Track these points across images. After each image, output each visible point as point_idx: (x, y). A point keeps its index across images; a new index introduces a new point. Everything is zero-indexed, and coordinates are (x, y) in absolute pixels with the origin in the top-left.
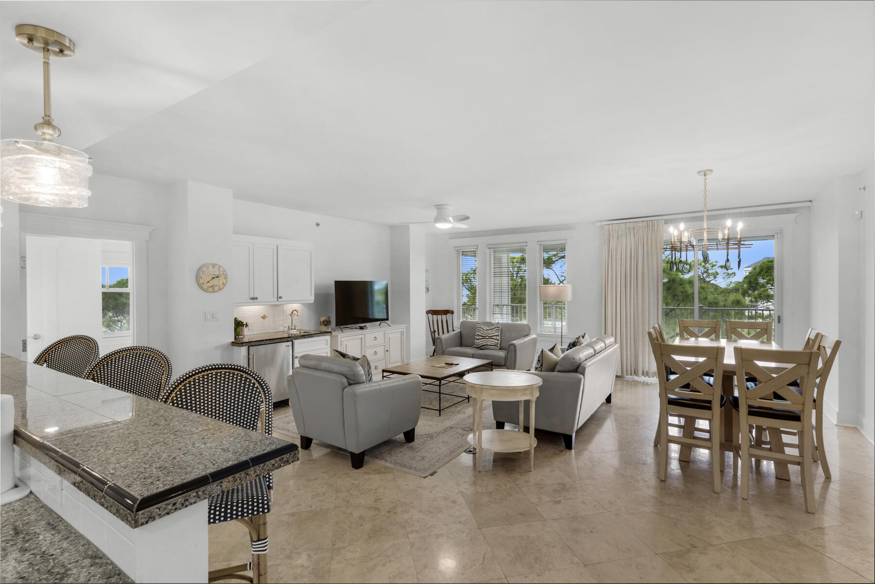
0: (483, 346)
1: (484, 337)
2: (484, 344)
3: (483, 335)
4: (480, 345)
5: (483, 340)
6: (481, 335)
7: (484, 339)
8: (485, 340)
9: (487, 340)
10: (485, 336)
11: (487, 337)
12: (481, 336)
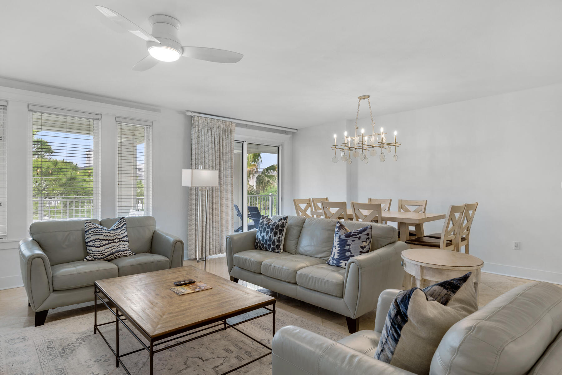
0: (113, 253)
1: (111, 241)
2: (114, 251)
3: (110, 238)
4: (106, 254)
5: (110, 245)
6: (105, 238)
7: (113, 244)
8: (115, 244)
9: (117, 244)
10: (112, 238)
11: (117, 240)
12: (105, 240)
